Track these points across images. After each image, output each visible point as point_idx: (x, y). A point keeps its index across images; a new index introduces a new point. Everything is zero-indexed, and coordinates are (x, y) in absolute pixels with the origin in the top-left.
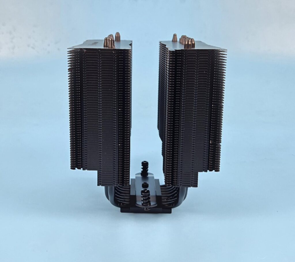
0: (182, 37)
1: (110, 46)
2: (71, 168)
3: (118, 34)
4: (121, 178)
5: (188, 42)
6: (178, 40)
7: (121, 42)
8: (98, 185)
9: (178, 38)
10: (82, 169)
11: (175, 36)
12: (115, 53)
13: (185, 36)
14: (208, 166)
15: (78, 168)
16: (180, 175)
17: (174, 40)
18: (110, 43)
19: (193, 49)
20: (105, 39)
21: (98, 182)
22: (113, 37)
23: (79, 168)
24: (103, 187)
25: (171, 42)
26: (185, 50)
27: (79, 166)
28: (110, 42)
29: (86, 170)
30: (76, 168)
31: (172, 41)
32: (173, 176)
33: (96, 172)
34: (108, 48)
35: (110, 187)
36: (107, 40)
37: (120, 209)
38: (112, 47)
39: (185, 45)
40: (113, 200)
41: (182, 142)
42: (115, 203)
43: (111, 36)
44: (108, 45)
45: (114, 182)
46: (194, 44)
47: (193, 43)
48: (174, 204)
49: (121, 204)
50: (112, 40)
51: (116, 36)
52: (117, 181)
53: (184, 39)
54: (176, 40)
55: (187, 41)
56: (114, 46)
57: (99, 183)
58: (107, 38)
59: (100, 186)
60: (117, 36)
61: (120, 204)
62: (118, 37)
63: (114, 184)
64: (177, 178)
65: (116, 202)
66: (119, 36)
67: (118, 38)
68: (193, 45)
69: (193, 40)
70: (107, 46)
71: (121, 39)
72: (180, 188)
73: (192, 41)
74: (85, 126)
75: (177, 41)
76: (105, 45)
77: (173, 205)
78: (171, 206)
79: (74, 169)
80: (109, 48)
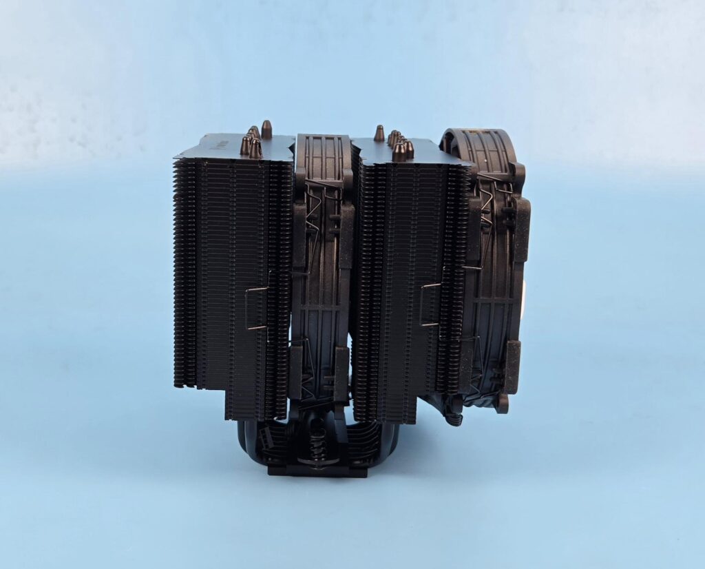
0: (392, 133)
1: (253, 154)
2: (176, 385)
3: (267, 123)
4: (271, 405)
5: (400, 148)
6: (386, 137)
7: (273, 139)
8: (226, 418)
9: (387, 134)
10: (196, 386)
11: (380, 129)
12: (262, 168)
13: (398, 132)
14: (436, 384)
15: (188, 386)
16: (383, 401)
17: (378, 138)
18: (254, 149)
19: (409, 162)
20: (243, 140)
21: (226, 413)
22: (257, 131)
23: (190, 386)
24: (236, 423)
25: (373, 142)
26: (393, 164)
27: (190, 381)
28: (254, 147)
29: (204, 390)
30: (185, 386)
31: (376, 140)
32: (368, 403)
33: (223, 393)
34: (248, 158)
35: (248, 423)
36: (246, 140)
37: (266, 468)
38: (256, 157)
39: (394, 154)
40: (254, 450)
41: (387, 337)
42: (257, 455)
43: (254, 131)
44: (249, 151)
45: (257, 412)
46: (413, 151)
47: (410, 149)
48: (372, 460)
49: (270, 459)
50: (256, 142)
51: (263, 129)
52: (263, 412)
53: (396, 138)
54: (382, 137)
55: (398, 146)
56: (260, 154)
57: (229, 414)
58: (247, 138)
59: (230, 420)
60: (265, 127)
61: (267, 459)
62: (267, 129)
63: (257, 417)
64: (376, 407)
65: (260, 455)
66: (269, 127)
67: (267, 132)
68: (410, 154)
69: (410, 144)
70: (247, 154)
71: (274, 133)
72: (383, 427)
73: (408, 146)
74: (203, 304)
75: (383, 140)
76: (244, 150)
77: (369, 462)
78: (367, 464)
79: (181, 386)
80: (251, 157)
